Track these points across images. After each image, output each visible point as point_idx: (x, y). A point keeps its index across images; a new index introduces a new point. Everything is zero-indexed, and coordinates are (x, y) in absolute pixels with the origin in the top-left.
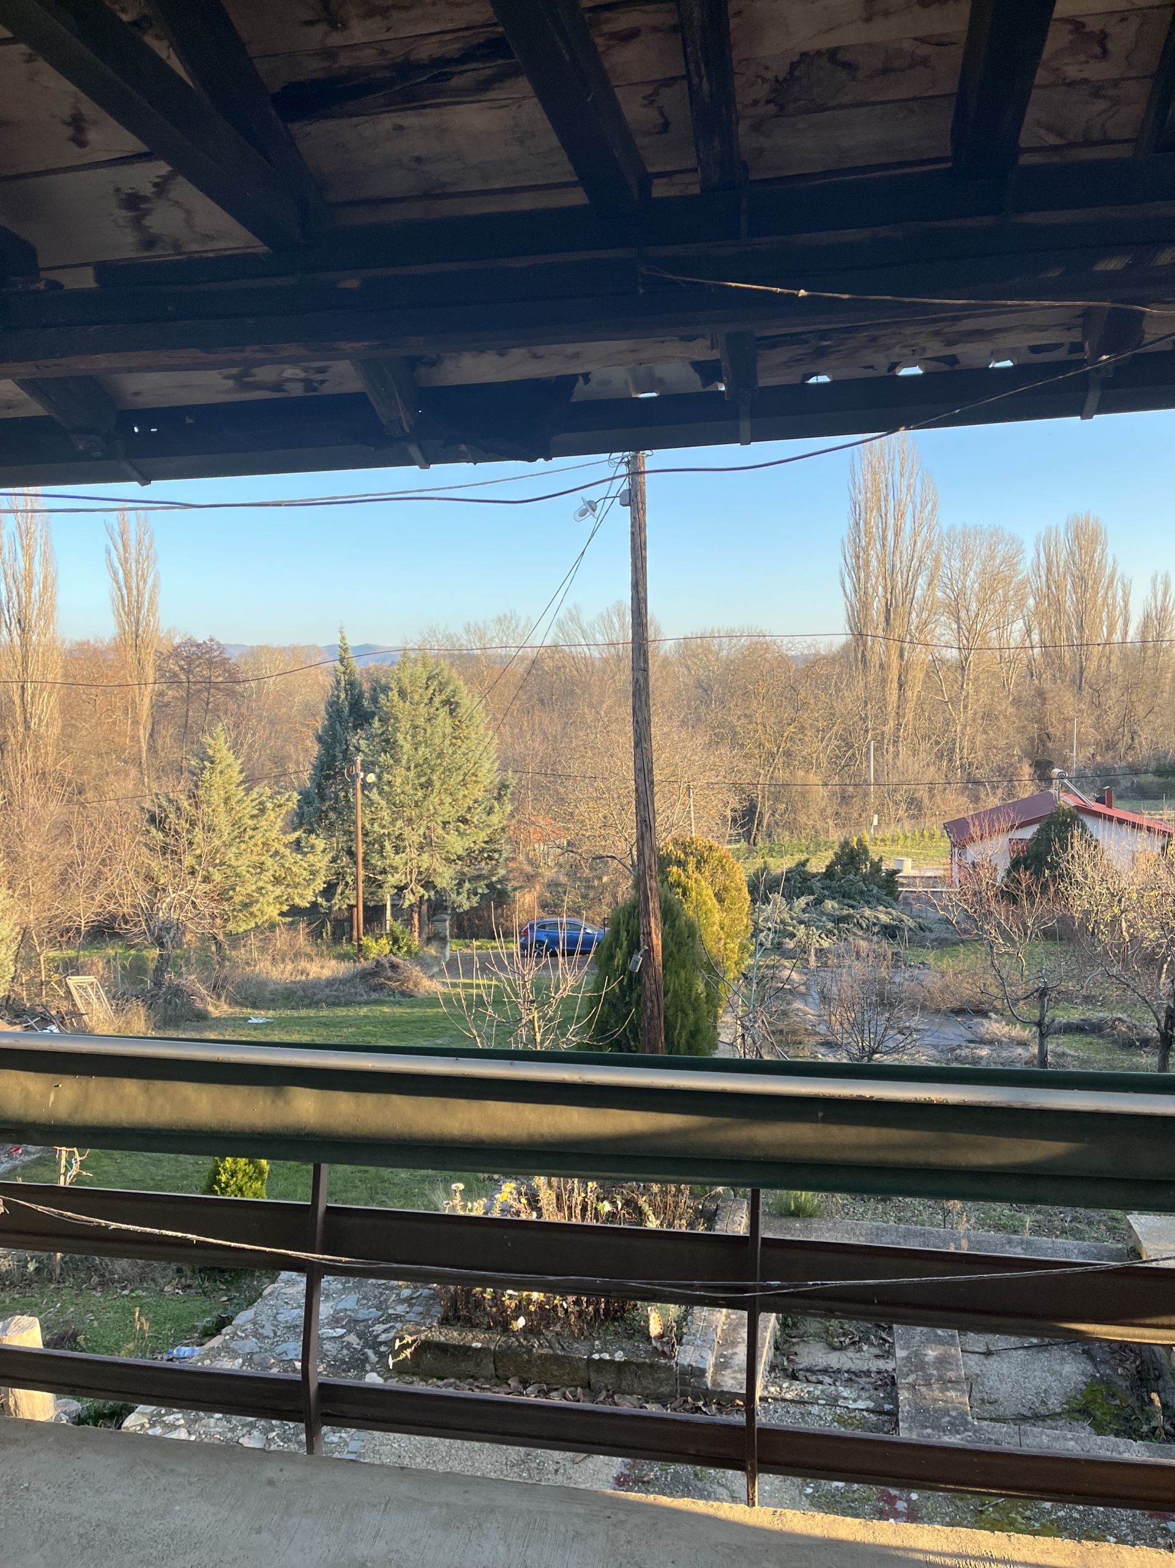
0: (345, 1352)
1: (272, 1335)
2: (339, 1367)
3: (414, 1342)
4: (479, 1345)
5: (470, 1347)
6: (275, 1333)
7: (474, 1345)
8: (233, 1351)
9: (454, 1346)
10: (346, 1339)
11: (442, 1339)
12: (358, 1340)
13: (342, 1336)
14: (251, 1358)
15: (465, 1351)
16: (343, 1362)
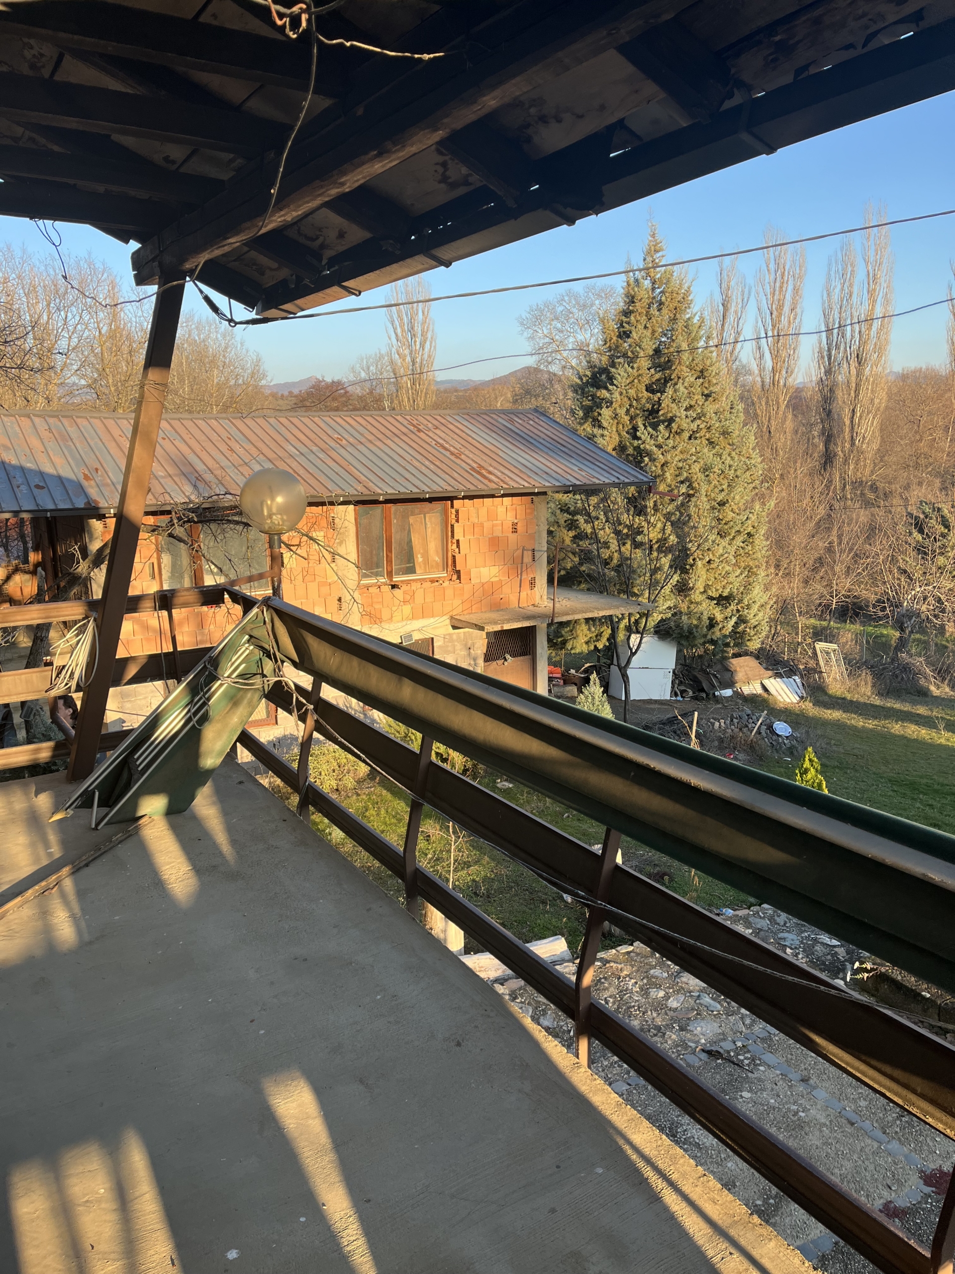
0: (829, 957)
1: (782, 923)
2: (818, 965)
3: (872, 970)
4: (928, 995)
5: (920, 995)
6: (785, 923)
7: (923, 993)
8: (750, 923)
9: (906, 987)
10: (836, 949)
11: (899, 978)
12: (845, 954)
13: (835, 946)
14: (758, 933)
15: (915, 996)
16: (824, 963)
